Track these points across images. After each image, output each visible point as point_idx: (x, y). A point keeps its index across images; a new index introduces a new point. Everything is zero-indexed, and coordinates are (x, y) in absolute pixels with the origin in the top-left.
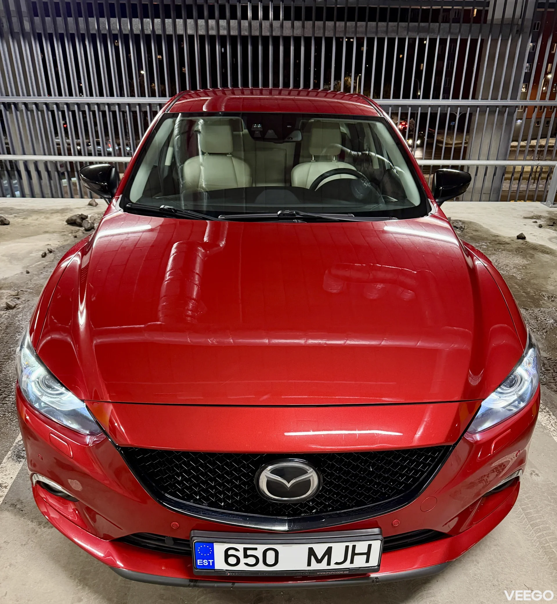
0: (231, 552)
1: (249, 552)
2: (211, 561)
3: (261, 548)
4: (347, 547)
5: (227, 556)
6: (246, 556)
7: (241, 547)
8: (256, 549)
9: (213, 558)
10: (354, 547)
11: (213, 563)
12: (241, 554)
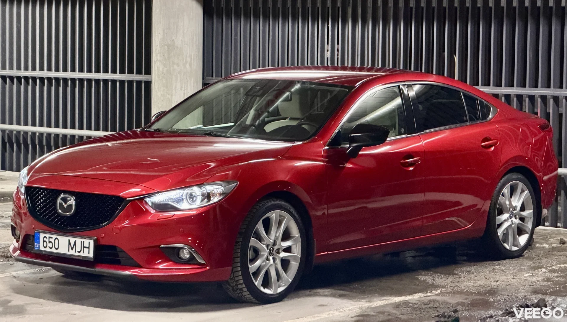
0: (45, 239)
1: (51, 240)
2: (39, 244)
3: (54, 237)
4: (81, 242)
5: (44, 241)
6: (50, 242)
7: (48, 236)
8: (51, 238)
9: (40, 243)
10: (84, 242)
11: (40, 245)
12: (47, 240)
